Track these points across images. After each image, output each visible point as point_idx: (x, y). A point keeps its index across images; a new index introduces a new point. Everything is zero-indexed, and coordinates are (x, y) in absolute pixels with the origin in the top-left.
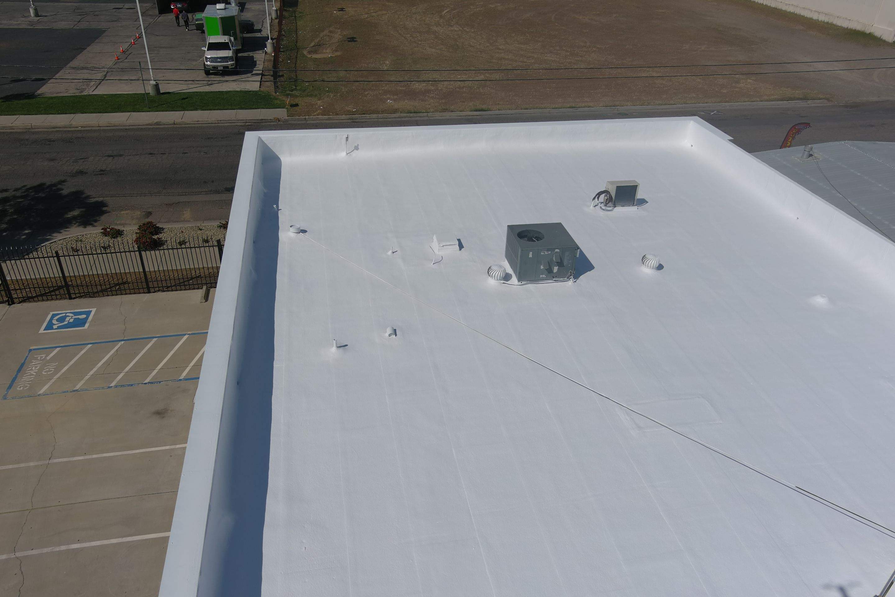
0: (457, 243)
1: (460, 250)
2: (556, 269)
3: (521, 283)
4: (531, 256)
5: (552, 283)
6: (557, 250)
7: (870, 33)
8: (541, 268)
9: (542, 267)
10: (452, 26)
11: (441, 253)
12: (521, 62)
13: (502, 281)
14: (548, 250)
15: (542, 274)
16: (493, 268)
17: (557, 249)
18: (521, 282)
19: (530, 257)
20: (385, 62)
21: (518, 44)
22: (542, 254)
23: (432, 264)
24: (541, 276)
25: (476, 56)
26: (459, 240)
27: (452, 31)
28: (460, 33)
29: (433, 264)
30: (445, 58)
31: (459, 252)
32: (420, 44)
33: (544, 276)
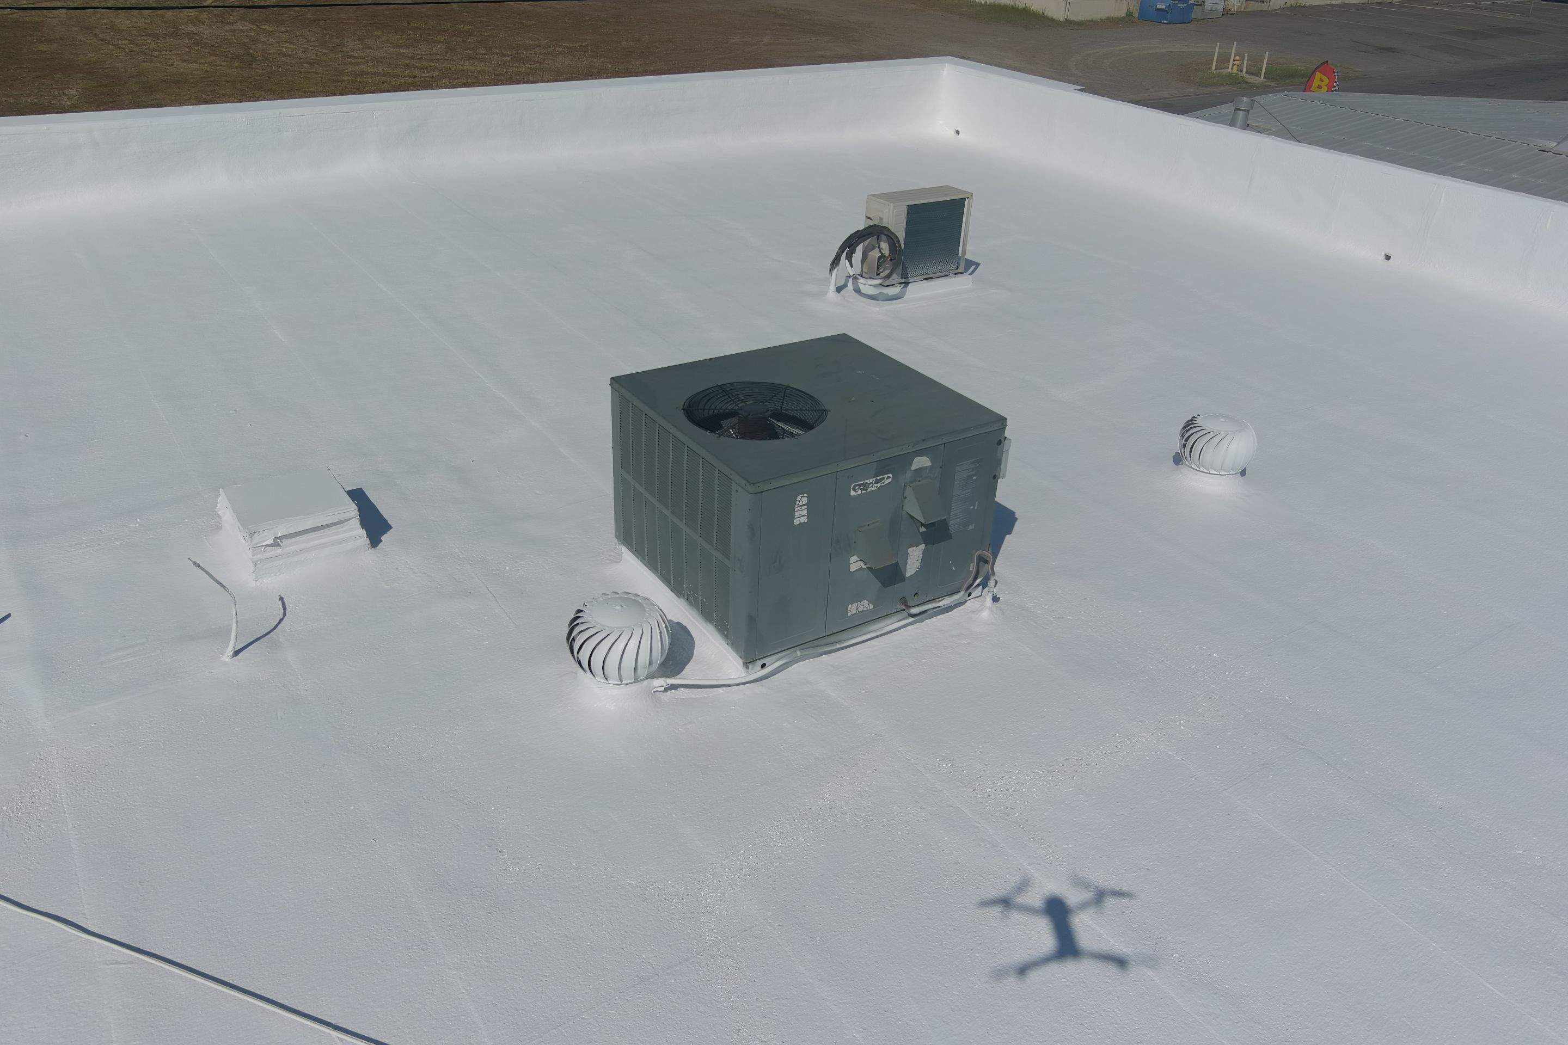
0: (352, 510)
1: (375, 541)
2: (914, 558)
3: (763, 666)
4: (801, 515)
5: (904, 626)
6: (922, 462)
7: (1024, 9)
8: (853, 568)
9: (855, 564)
10: (232, 24)
11: (274, 582)
12: (410, 77)
13: (661, 682)
14: (882, 468)
15: (858, 598)
16: (596, 618)
17: (920, 453)
18: (760, 663)
19: (796, 522)
20: (66, 92)
21: (393, 47)
22: (853, 493)
23: (227, 656)
24: (852, 609)
25: (301, 72)
26: (357, 496)
27: (233, 31)
28: (253, 34)
29: (236, 653)
30: (224, 78)
31: (369, 557)
32: (157, 57)
33: (865, 605)
